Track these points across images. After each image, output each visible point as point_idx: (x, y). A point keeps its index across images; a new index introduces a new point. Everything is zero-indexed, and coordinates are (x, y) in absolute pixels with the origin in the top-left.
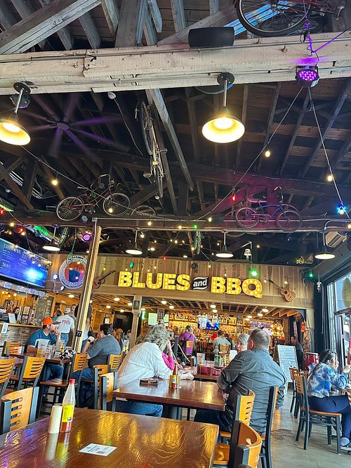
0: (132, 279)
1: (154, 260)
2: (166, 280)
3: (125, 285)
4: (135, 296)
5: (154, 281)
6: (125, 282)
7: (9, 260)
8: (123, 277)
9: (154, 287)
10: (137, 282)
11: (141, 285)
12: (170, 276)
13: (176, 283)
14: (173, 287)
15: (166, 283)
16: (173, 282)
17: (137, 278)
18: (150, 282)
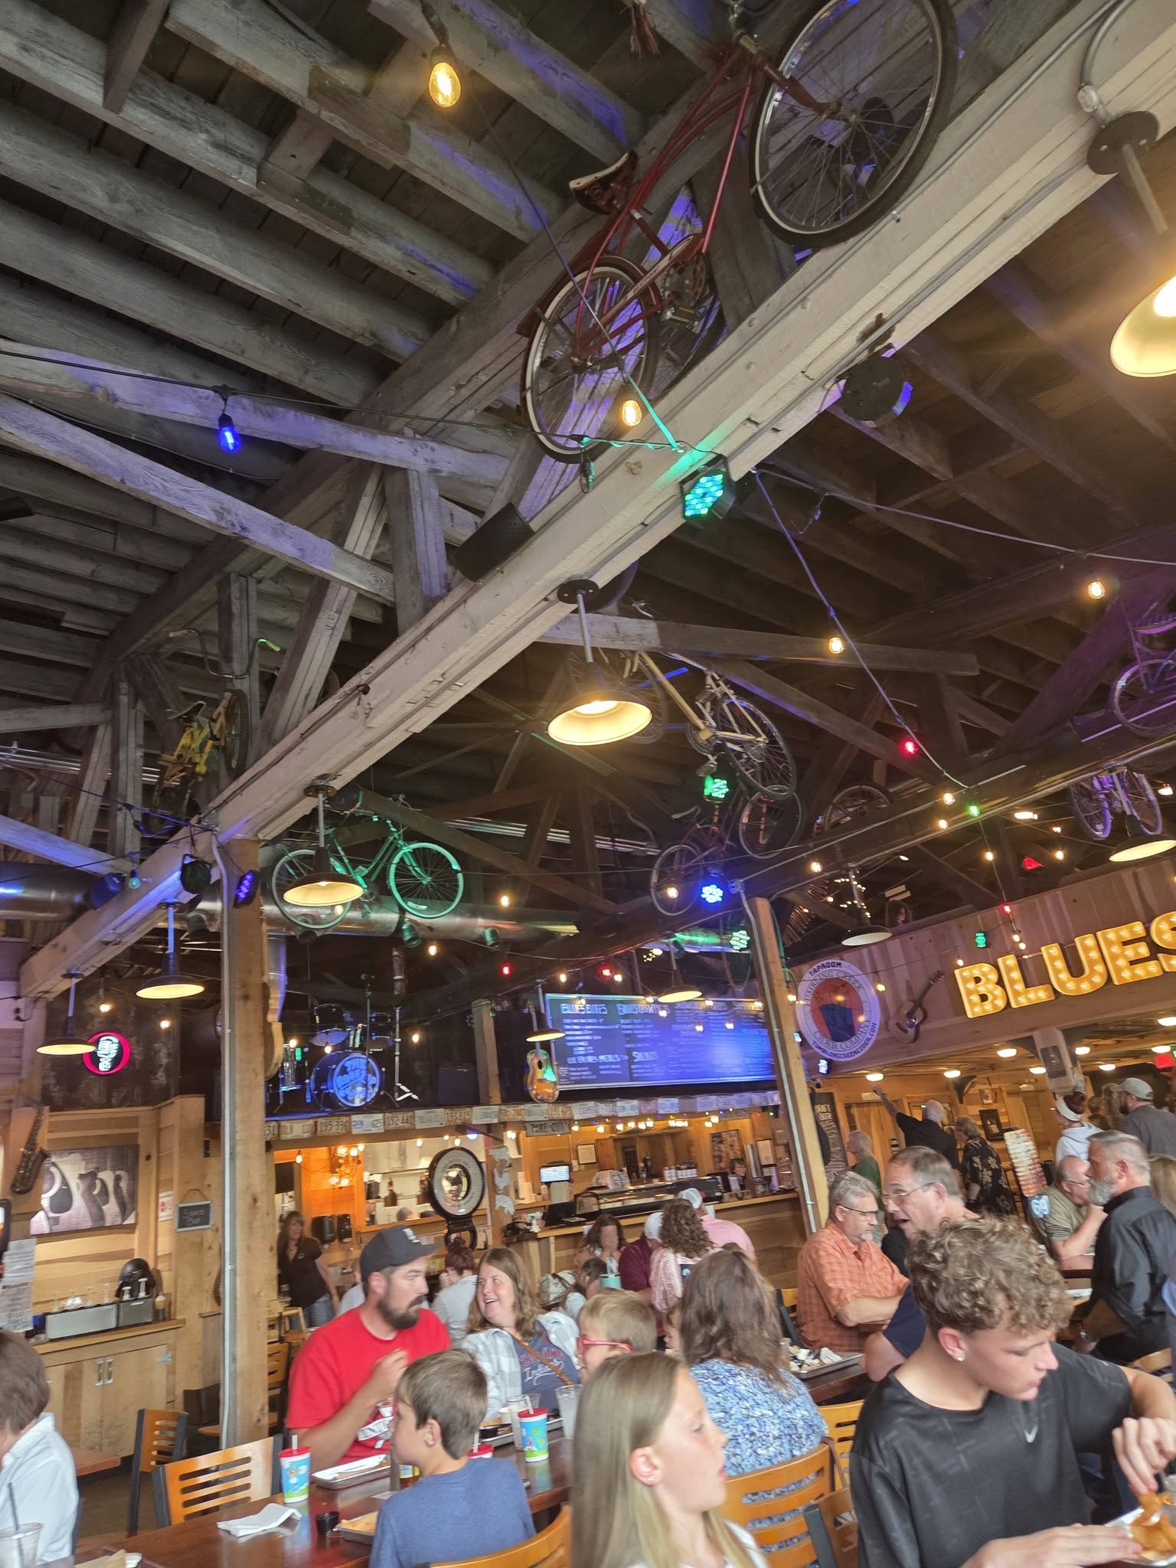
0: (1000, 982)
1: (1047, 897)
2: (1115, 949)
3: (988, 1008)
4: (1036, 1034)
5: (1075, 968)
6: (984, 998)
7: (644, 1040)
8: (971, 985)
9: (1086, 987)
10: (1020, 987)
11: (1040, 994)
12: (1125, 933)
13: (1155, 950)
14: (1153, 968)
15: (1122, 962)
16: (1143, 950)
17: (1016, 975)
18: (1064, 976)
